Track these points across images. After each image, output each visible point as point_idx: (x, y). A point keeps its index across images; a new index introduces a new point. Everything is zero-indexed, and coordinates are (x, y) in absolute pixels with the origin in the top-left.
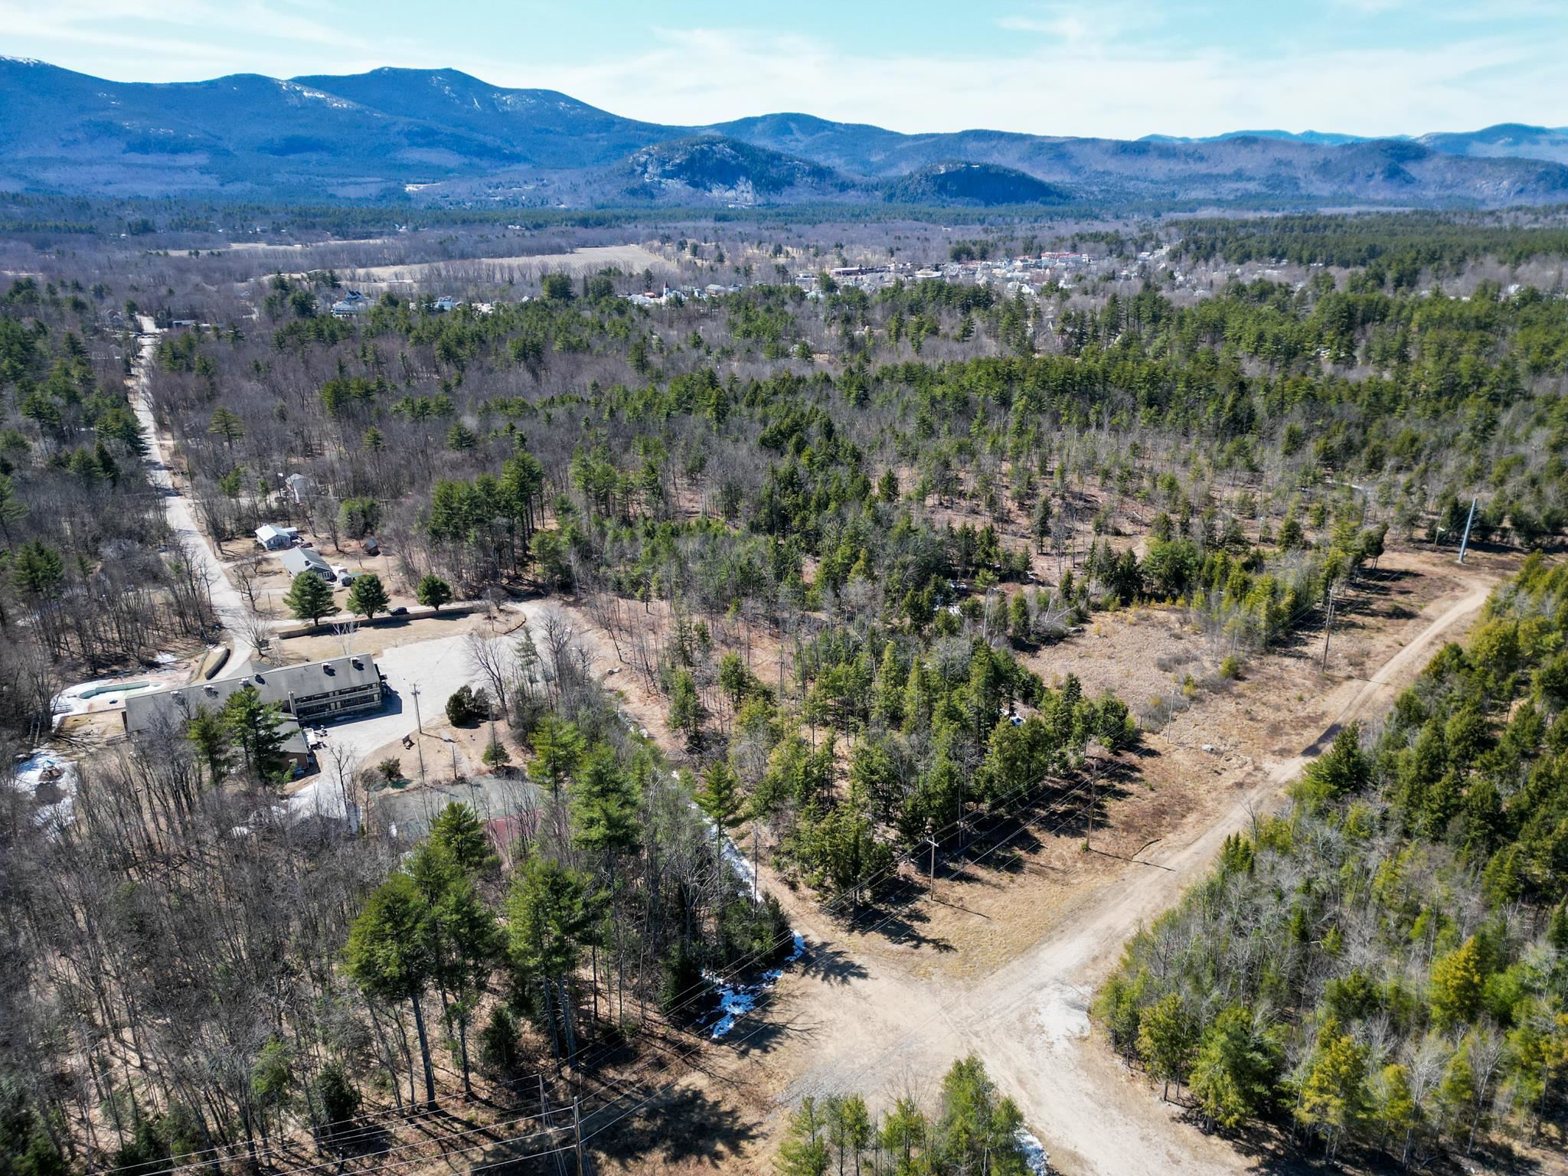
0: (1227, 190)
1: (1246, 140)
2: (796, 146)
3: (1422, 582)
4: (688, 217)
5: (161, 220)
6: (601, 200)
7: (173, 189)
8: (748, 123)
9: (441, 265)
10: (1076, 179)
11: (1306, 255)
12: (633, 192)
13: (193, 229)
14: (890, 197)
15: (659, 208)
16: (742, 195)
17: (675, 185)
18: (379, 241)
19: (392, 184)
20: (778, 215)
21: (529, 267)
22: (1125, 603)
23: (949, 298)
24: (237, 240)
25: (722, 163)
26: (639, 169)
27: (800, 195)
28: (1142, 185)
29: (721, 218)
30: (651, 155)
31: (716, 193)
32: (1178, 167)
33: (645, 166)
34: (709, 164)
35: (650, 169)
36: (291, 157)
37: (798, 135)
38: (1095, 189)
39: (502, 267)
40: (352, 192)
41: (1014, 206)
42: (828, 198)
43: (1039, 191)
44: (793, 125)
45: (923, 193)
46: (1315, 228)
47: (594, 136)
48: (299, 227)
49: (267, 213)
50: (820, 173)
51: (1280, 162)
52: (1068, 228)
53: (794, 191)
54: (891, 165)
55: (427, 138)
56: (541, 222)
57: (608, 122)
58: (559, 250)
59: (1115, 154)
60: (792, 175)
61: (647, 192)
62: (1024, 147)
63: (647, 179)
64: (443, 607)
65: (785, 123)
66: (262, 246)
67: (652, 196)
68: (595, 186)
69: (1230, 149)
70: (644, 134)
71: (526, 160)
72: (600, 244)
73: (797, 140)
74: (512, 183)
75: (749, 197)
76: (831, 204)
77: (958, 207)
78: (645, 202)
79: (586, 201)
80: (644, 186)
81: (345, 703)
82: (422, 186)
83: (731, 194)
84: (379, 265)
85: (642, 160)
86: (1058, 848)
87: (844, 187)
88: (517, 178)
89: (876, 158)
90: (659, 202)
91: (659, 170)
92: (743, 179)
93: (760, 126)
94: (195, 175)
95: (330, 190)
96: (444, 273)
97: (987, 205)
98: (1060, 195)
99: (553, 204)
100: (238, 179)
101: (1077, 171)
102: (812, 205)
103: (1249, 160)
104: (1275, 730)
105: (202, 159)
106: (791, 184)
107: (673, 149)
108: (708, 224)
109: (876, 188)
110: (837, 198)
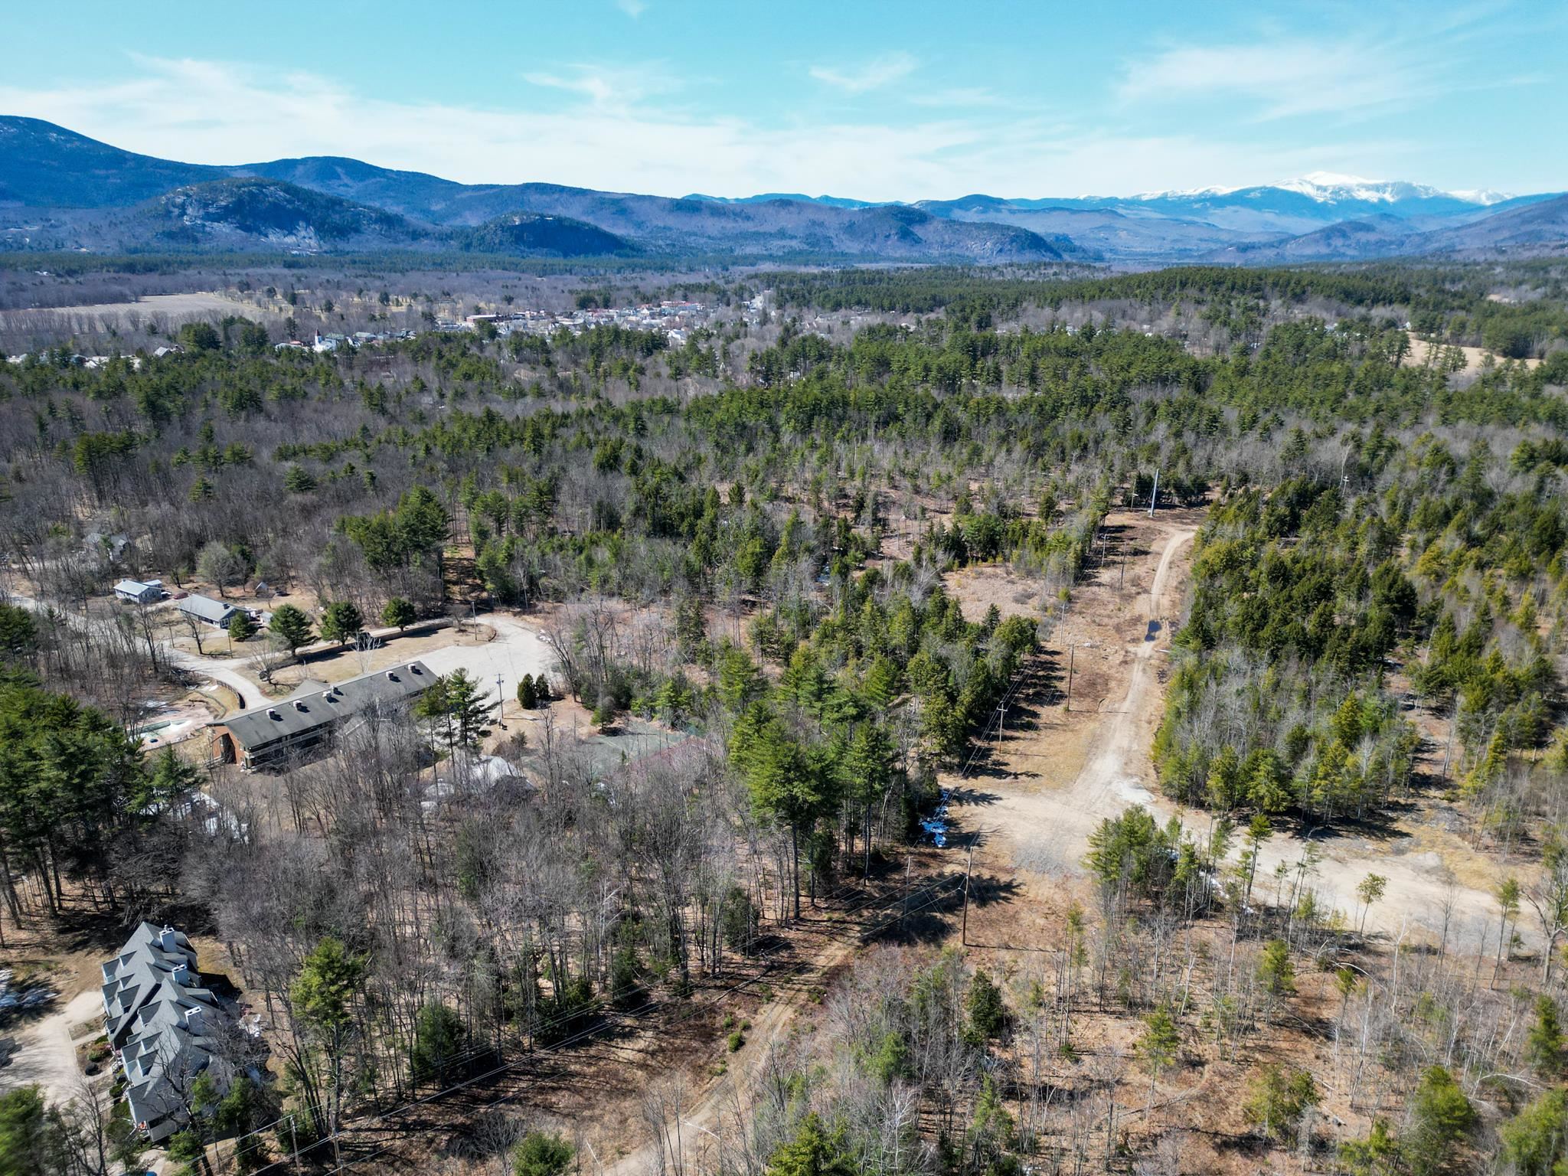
0: (776, 246)
1: (784, 203)
2: (347, 189)
4: (253, 263)
6: (132, 244)
8: (287, 165)
10: (640, 233)
12: (171, 235)
14: (468, 247)
15: (207, 253)
16: (304, 241)
17: (223, 228)
20: (356, 262)
22: (963, 564)
23: (628, 342)
25: (276, 206)
26: (176, 211)
27: (369, 242)
28: (702, 241)
29: (290, 265)
30: (189, 196)
31: (273, 238)
32: (730, 225)
33: (183, 207)
34: (262, 207)
35: (190, 211)
37: (346, 180)
38: (660, 242)
42: (401, 246)
43: (613, 244)
44: (339, 170)
45: (501, 243)
47: (102, 172)
50: (389, 221)
51: (814, 223)
52: (653, 281)
53: (362, 238)
54: (455, 215)
56: (74, 266)
57: (117, 158)
58: (122, 299)
59: (671, 211)
60: (358, 221)
61: (188, 235)
62: (586, 201)
63: (187, 221)
64: (410, 627)
65: (328, 167)
67: (196, 241)
68: (122, 228)
69: (771, 210)
70: (168, 172)
71: (15, 197)
72: (163, 292)
73: (346, 185)
75: (313, 242)
76: (406, 252)
77: (538, 258)
78: (190, 247)
79: (113, 244)
80: (184, 229)
83: (290, 240)
85: (179, 200)
86: (1048, 713)
87: (416, 235)
88: (11, 216)
89: (437, 207)
90: (202, 246)
91: (202, 212)
92: (303, 224)
93: (300, 169)
98: (632, 248)
99: (70, 247)
101: (639, 225)
102: (384, 253)
103: (787, 220)
104: (1118, 629)
106: (357, 231)
107: (213, 190)
108: (278, 270)
109: (450, 236)
110: (414, 247)
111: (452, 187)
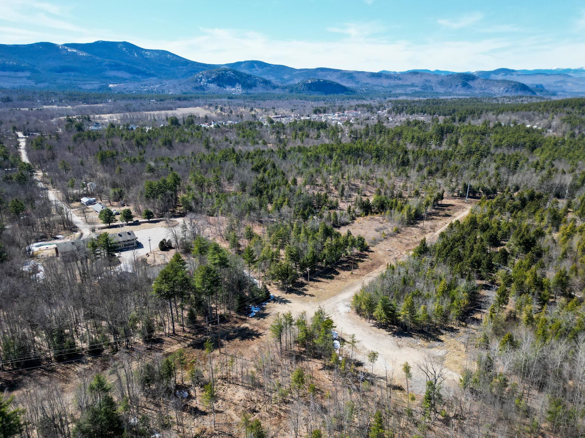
0: (409, 90)
1: (415, 73)
2: (256, 72)
3: (454, 207)
4: (218, 97)
5: (15, 97)
6: (185, 91)
7: (16, 85)
8: (239, 64)
9: (128, 114)
10: (357, 85)
11: (432, 112)
12: (197, 88)
13: (27, 101)
14: (291, 91)
15: (207, 94)
16: (237, 90)
17: (212, 86)
18: (101, 105)
19: (104, 84)
20: (251, 97)
21: (161, 114)
22: (366, 215)
23: (312, 125)
24: (45, 104)
25: (230, 78)
26: (199, 80)
27: (259, 90)
28: (380, 88)
29: (230, 98)
30: (203, 75)
31: (228, 89)
32: (392, 82)
33: (201, 78)
34: (225, 78)
35: (203, 80)
36: (64, 74)
37: (257, 68)
38: (363, 89)
39: (150, 115)
40: (88, 87)
41: (335, 95)
42: (269, 91)
43: (344, 89)
44: (255, 65)
45: (303, 90)
46: (437, 103)
47: (181, 67)
48: (69, 100)
49: (56, 94)
50: (266, 82)
51: (427, 81)
52: (354, 103)
53: (256, 88)
54: (292, 80)
55: (117, 67)
56: (163, 99)
57: (186, 63)
58: (171, 109)
59: (370, 77)
60: (256, 83)
61: (202, 88)
62: (339, 74)
63: (202, 83)
64: (151, 220)
65: (252, 64)
66: (55, 107)
67: (204, 90)
68: (183, 86)
69: (409, 76)
71: (156, 76)
72: (186, 107)
73: (257, 70)
74: (150, 84)
75: (240, 90)
76: (270, 93)
77: (316, 95)
78: (202, 92)
79: (179, 91)
80: (201, 86)
81: (125, 245)
82: (115, 85)
83: (233, 89)
84: (103, 114)
85: (200, 76)
86: (344, 274)
87: (274, 87)
88: (152, 82)
89: (286, 77)
91: (207, 80)
92: (238, 84)
93: (243, 65)
94: (25, 80)
95: (80, 86)
96: (129, 117)
97: (326, 94)
98: (351, 91)
99: (166, 92)
100: (43, 82)
101: (357, 83)
102: (263, 94)
103: (416, 80)
104: (407, 245)
105: (28, 74)
106: (255, 86)
107: (211, 73)
108: (226, 100)
109: (286, 88)
110: (272, 91)
111: (292, 70)
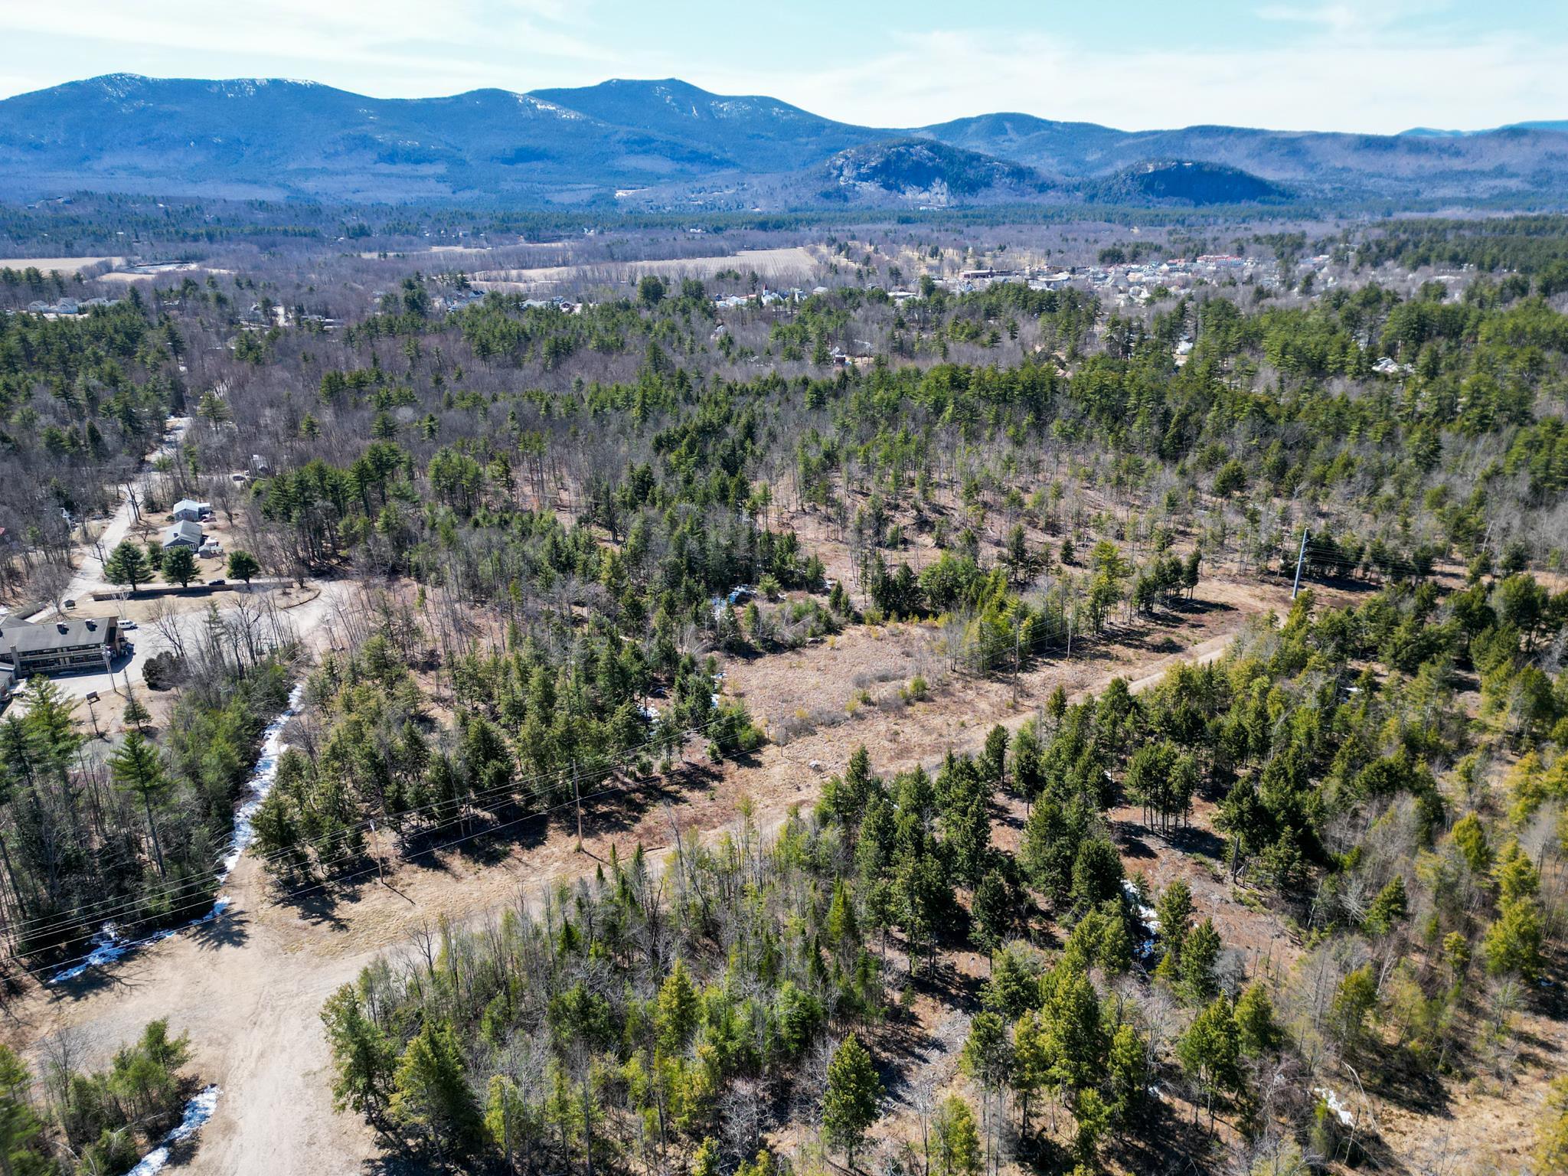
0: (1482, 188)
1: (1514, 133)
2: (1011, 148)
5: (377, 226)
6: (795, 203)
7: (411, 197)
8: (960, 126)
10: (1312, 176)
12: (827, 195)
13: (403, 234)
14: (1092, 197)
15: (851, 210)
16: (937, 197)
17: (869, 188)
18: (560, 245)
19: (603, 191)
20: (965, 216)
24: (439, 244)
25: (919, 165)
26: (835, 173)
27: (998, 196)
28: (1383, 183)
29: (906, 221)
30: (847, 158)
31: (909, 195)
32: (1429, 163)
33: (841, 169)
34: (905, 166)
35: (845, 172)
36: (520, 166)
37: (1012, 135)
38: (1327, 187)
40: (567, 198)
41: (1227, 206)
42: (1026, 199)
43: (1257, 189)
44: (1008, 125)
45: (1128, 193)
47: (803, 140)
48: (496, 231)
49: (473, 218)
50: (1020, 174)
51: (1552, 156)
53: (991, 192)
54: (1107, 165)
55: (643, 145)
56: (721, 225)
57: (818, 126)
58: (722, 253)
59: (1356, 149)
60: (991, 176)
61: (841, 195)
62: (1254, 143)
63: (842, 182)
65: (998, 124)
66: (459, 249)
67: (846, 199)
68: (791, 190)
69: (1493, 143)
70: (854, 137)
71: (734, 165)
72: (768, 247)
73: (1011, 140)
74: (716, 187)
75: (943, 199)
76: (1027, 205)
77: (1166, 207)
78: (839, 205)
79: (781, 204)
80: (838, 189)
81: (72, 660)
82: (631, 192)
83: (925, 196)
85: (839, 163)
86: (553, 847)
87: (1043, 188)
88: (719, 182)
89: (1092, 157)
90: (851, 205)
91: (855, 173)
92: (938, 180)
93: (974, 126)
94: (432, 184)
95: (548, 197)
97: (1196, 206)
98: (1282, 194)
99: (748, 207)
100: (469, 187)
101: (1312, 167)
102: (1006, 206)
103: (1514, 155)
105: (440, 169)
106: (988, 185)
107: (869, 151)
109: (1077, 188)
110: (1035, 199)
111: (1115, 135)
